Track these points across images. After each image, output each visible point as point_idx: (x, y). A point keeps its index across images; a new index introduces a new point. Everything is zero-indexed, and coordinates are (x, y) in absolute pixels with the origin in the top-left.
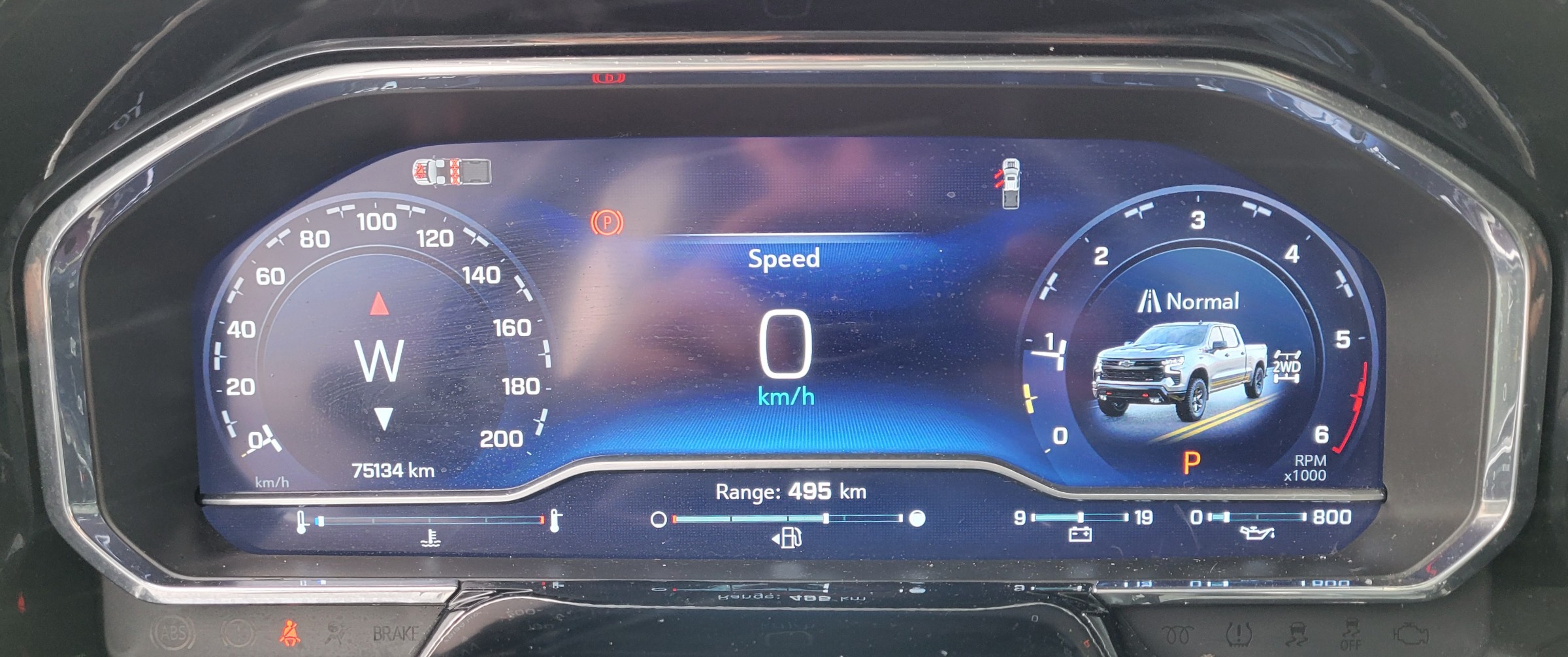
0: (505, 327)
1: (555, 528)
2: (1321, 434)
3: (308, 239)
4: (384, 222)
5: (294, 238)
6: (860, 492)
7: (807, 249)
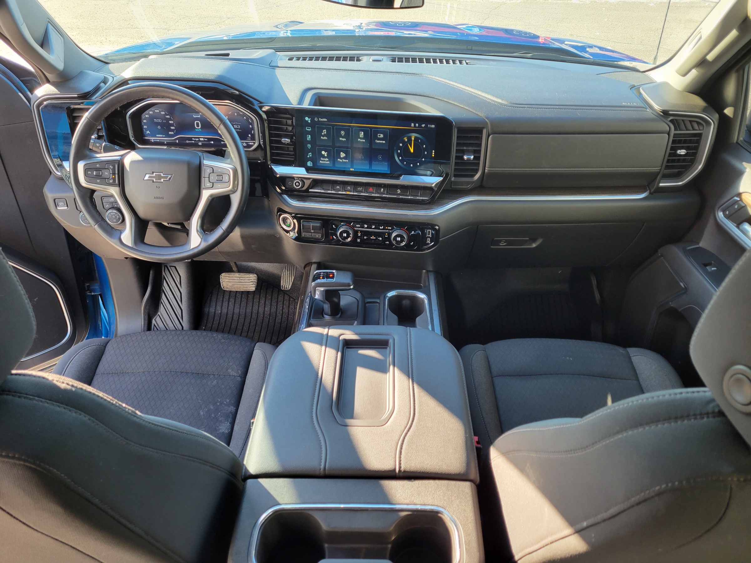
0: (170, 122)
1: (177, 142)
2: (250, 135)
3: (150, 113)
4: (158, 111)
5: (149, 112)
6: (207, 140)
7: (199, 115)
